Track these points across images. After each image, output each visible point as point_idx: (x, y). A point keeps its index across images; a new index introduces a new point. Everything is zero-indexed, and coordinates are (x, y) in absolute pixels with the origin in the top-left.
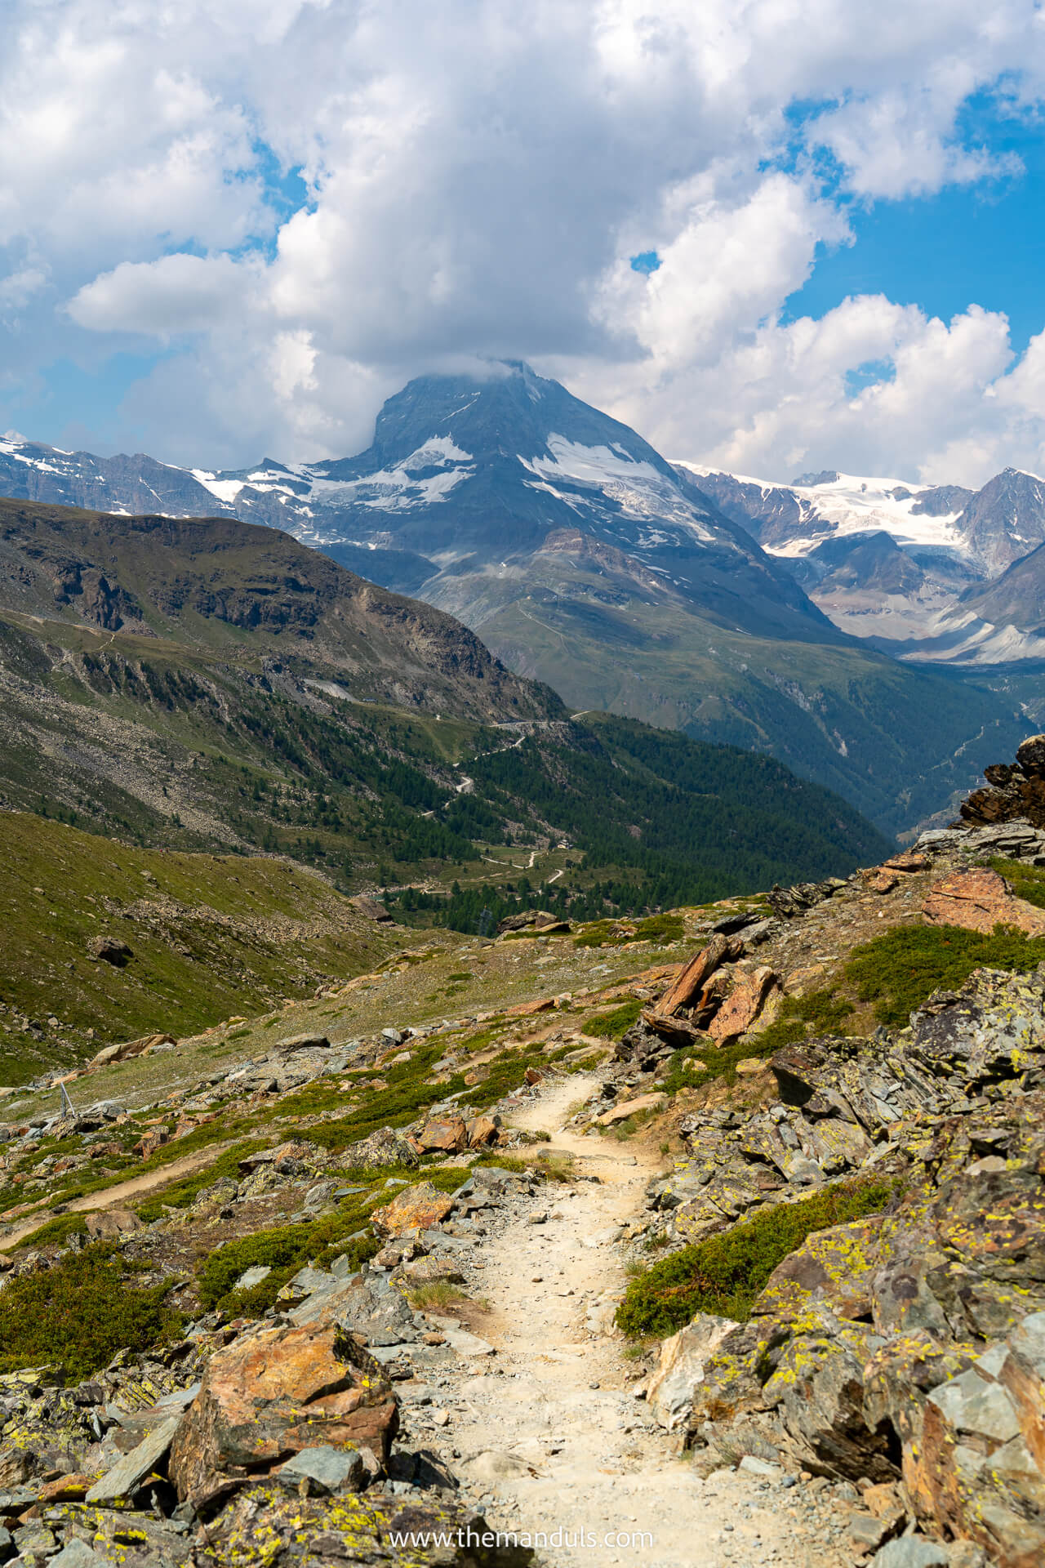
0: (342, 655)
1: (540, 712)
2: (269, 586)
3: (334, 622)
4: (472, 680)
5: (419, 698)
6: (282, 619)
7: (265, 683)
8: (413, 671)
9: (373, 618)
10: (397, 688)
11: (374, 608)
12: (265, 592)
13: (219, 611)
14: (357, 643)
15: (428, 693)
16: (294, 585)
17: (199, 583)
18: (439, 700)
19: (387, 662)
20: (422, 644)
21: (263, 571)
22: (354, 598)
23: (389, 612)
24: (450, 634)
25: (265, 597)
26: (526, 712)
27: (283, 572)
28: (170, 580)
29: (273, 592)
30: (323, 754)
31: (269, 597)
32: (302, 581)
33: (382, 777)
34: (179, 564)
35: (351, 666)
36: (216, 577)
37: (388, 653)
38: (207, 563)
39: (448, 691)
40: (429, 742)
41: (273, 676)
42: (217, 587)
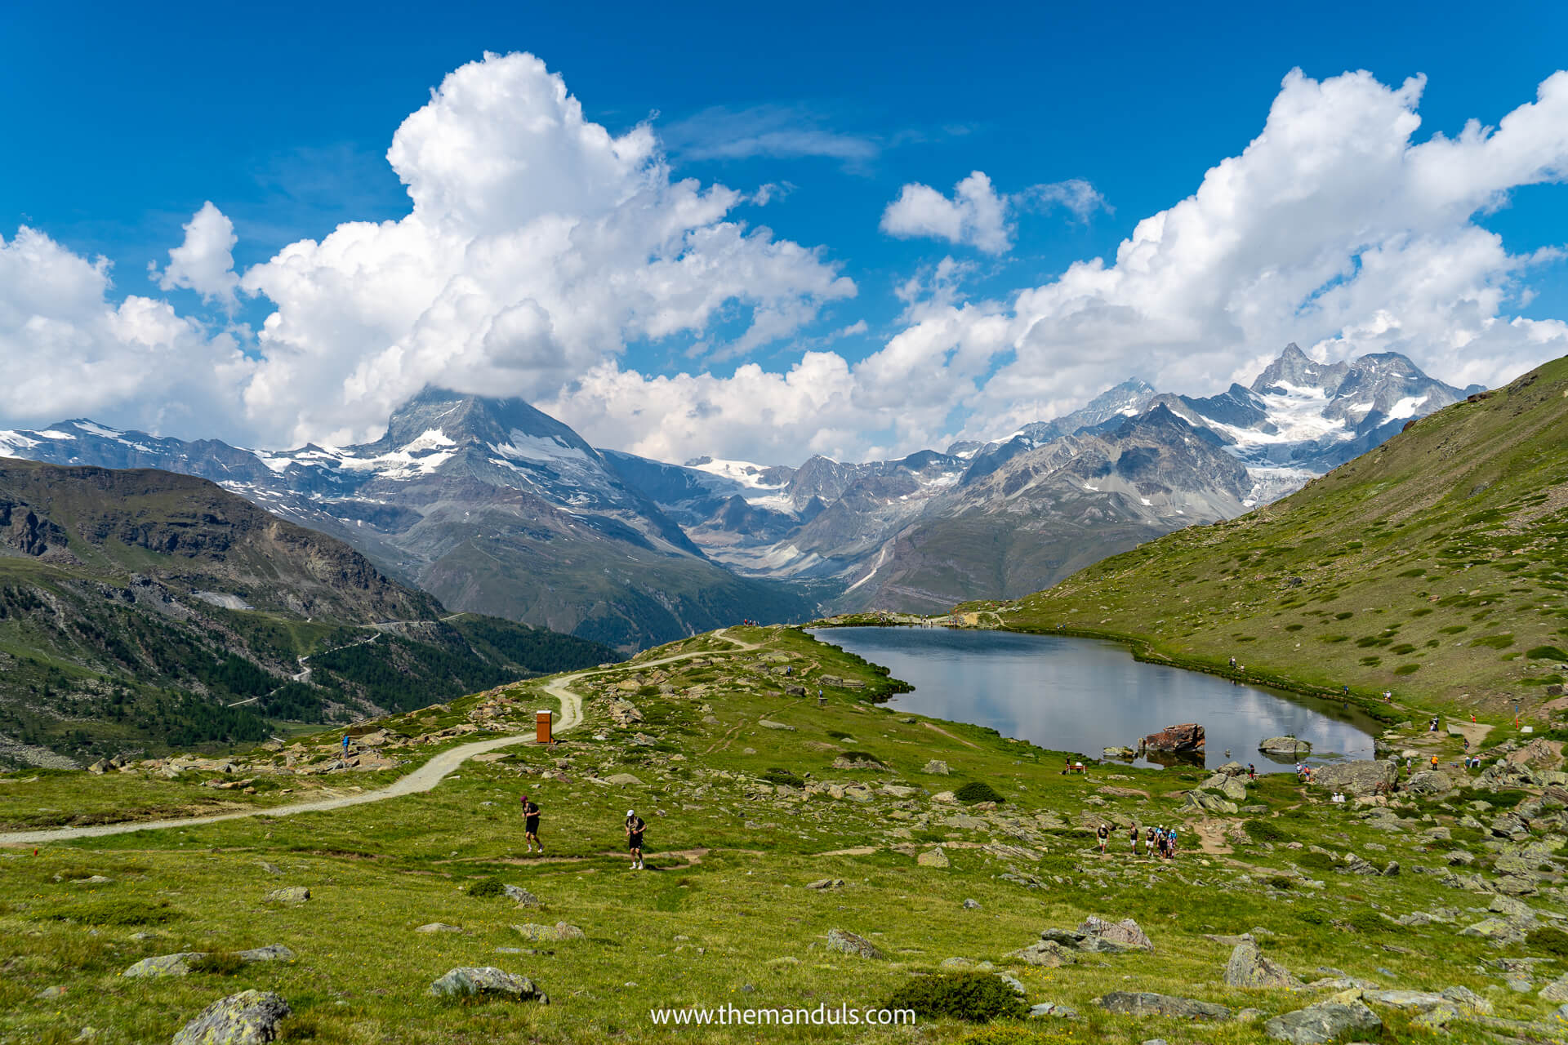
0: (247, 573)
1: (413, 614)
2: (189, 521)
3: (245, 549)
4: (359, 591)
5: (308, 605)
6: (197, 545)
7: (129, 595)
8: (307, 585)
9: (279, 546)
10: (290, 597)
11: (279, 538)
12: (185, 525)
13: (141, 540)
14: (264, 565)
15: (317, 601)
16: (213, 520)
17: (125, 518)
18: (326, 607)
19: (284, 578)
20: (318, 564)
21: (185, 510)
22: (265, 530)
23: (293, 540)
24: (343, 556)
25: (183, 529)
26: (400, 613)
27: (204, 510)
28: (98, 516)
29: (191, 525)
30: (157, 652)
31: (188, 529)
32: (220, 517)
33: (214, 670)
34: (107, 503)
35: (253, 582)
36: (141, 514)
37: (288, 570)
38: (135, 503)
39: (335, 600)
40: (289, 639)
41: (140, 590)
42: (141, 521)
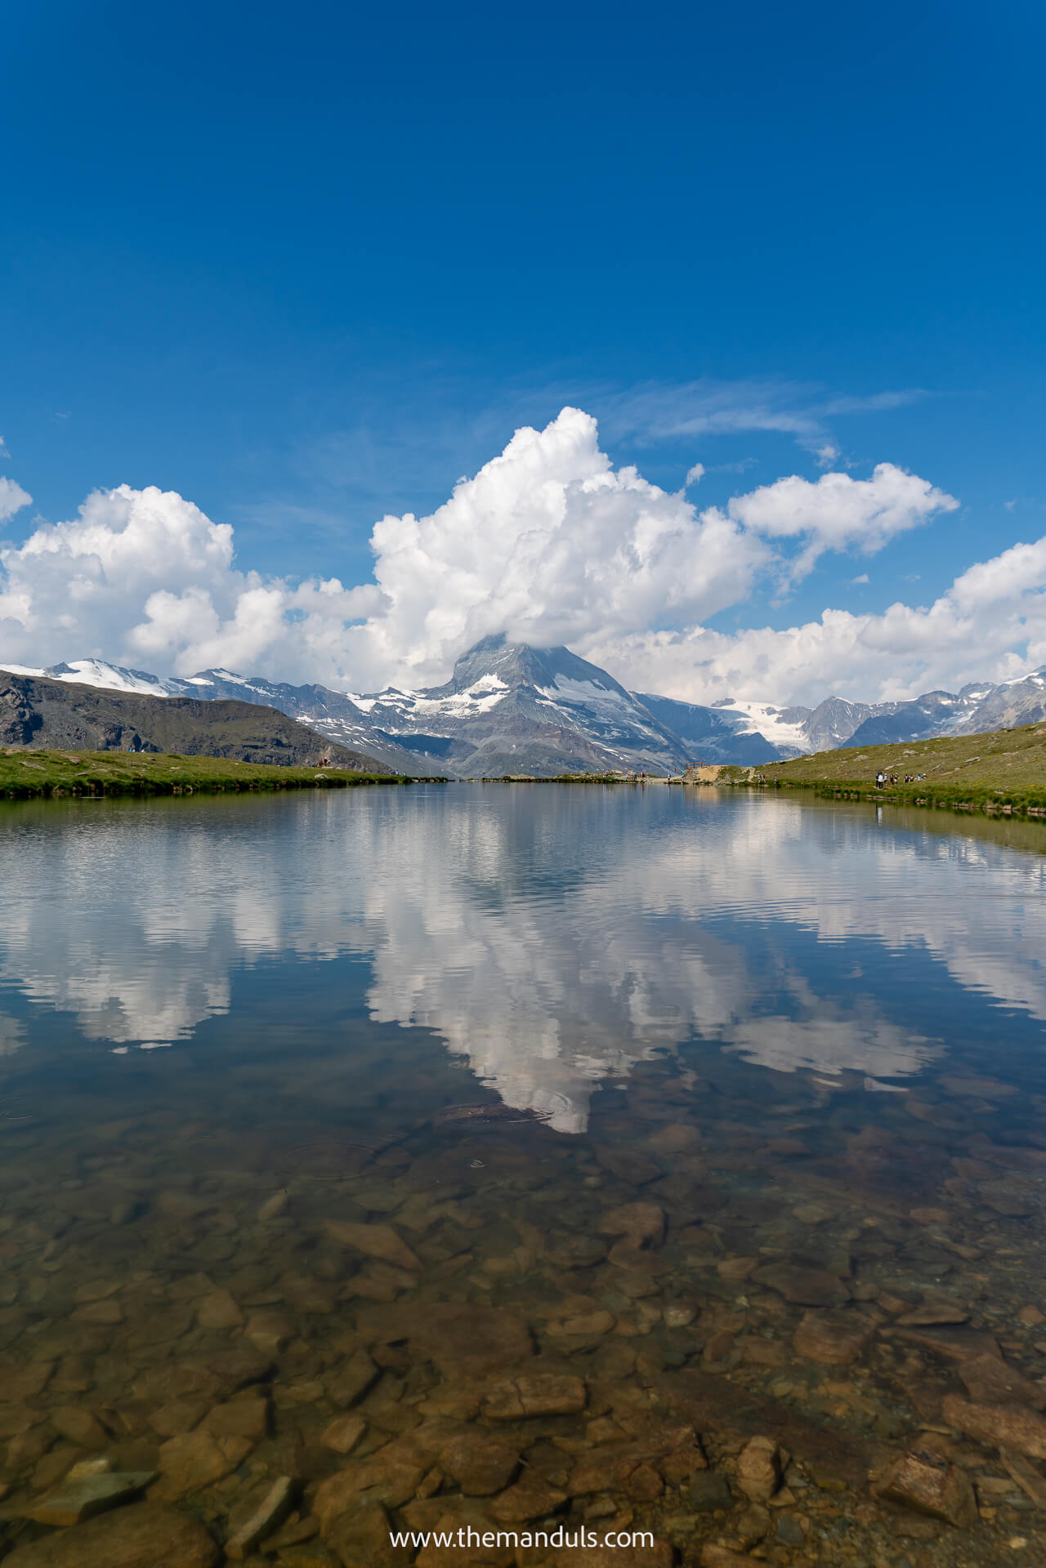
2: (259, 744)
11: (332, 759)
12: (256, 747)
16: (279, 743)
17: (209, 741)
21: (257, 734)
22: (321, 753)
23: (343, 762)
25: (255, 751)
27: (273, 735)
28: (191, 737)
29: (261, 748)
31: (258, 751)
32: (285, 741)
34: (197, 729)
36: (223, 737)
38: (218, 728)
42: (222, 744)
